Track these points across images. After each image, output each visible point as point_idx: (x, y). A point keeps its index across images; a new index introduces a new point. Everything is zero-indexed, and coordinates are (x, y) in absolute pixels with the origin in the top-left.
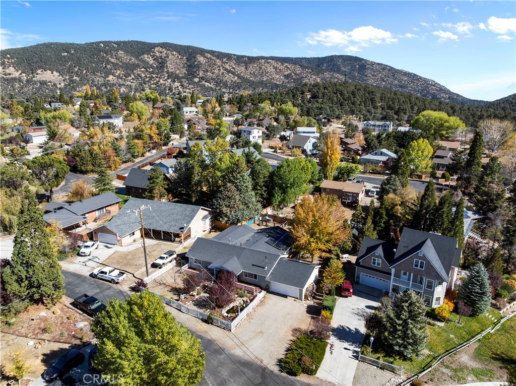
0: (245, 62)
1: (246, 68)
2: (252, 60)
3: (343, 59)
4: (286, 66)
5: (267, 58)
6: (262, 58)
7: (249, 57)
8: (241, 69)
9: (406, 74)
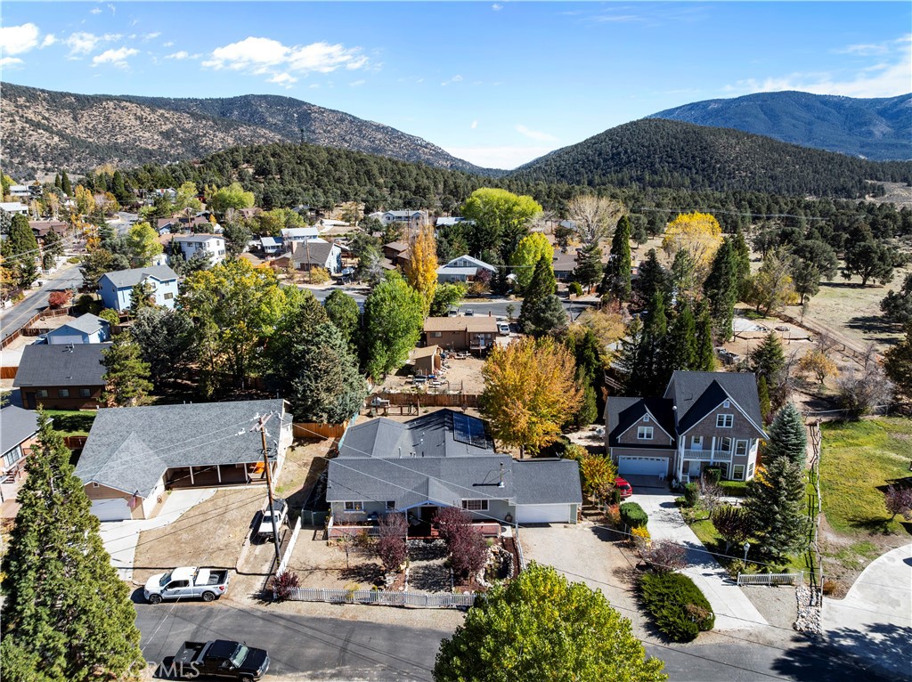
0: (70, 106)
1: (75, 119)
2: (85, 102)
3: (268, 103)
4: (162, 115)
5: (119, 99)
6: (109, 98)
7: (77, 97)
8: (63, 121)
9: (379, 128)
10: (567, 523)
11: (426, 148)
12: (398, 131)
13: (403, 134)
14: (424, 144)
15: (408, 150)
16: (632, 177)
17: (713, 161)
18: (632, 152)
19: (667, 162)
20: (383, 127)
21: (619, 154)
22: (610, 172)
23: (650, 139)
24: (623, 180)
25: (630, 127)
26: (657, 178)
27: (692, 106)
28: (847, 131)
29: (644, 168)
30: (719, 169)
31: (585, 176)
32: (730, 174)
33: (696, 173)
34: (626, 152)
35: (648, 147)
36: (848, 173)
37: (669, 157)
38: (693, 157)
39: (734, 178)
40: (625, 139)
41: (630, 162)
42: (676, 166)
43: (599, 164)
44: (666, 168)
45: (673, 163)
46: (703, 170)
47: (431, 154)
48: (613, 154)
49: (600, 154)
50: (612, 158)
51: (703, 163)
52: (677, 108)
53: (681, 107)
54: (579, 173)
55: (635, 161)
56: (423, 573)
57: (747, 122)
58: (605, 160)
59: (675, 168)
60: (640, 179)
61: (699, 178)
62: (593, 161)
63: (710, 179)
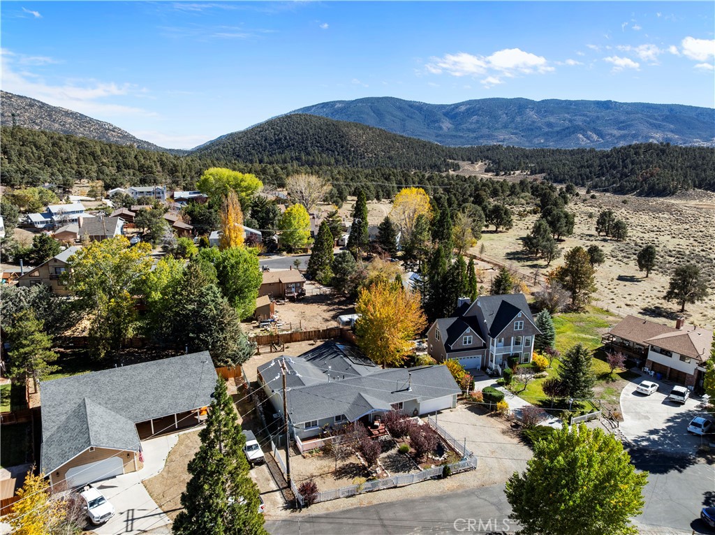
9: (68, 114)
10: (450, 408)
11: (114, 132)
12: (86, 117)
13: (91, 119)
14: (111, 128)
15: (97, 133)
16: (292, 157)
17: (349, 146)
18: (290, 138)
19: (317, 146)
20: (72, 113)
21: (280, 139)
22: (275, 154)
23: (303, 129)
24: (285, 158)
25: (286, 120)
26: (311, 158)
27: (324, 105)
28: (426, 126)
29: (300, 151)
30: (354, 151)
31: (256, 156)
32: (361, 155)
33: (338, 155)
34: (285, 138)
35: (301, 135)
36: (436, 155)
37: (318, 143)
38: (335, 143)
39: (364, 158)
40: (283, 129)
41: (289, 146)
42: (324, 150)
43: (266, 147)
44: (316, 151)
45: (321, 147)
46: (343, 152)
47: (119, 137)
48: (276, 140)
49: (266, 139)
50: (275, 143)
51: (342, 147)
52: (313, 106)
53: (316, 105)
54: (251, 154)
55: (293, 145)
56: (390, 461)
57: (362, 118)
58: (270, 145)
59: (323, 151)
60: (298, 159)
61: (341, 158)
62: (261, 145)
63: (348, 159)
